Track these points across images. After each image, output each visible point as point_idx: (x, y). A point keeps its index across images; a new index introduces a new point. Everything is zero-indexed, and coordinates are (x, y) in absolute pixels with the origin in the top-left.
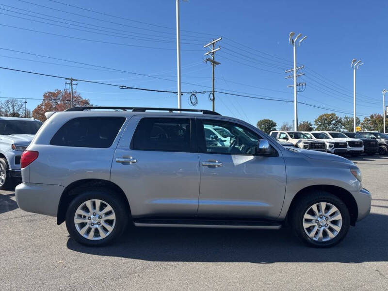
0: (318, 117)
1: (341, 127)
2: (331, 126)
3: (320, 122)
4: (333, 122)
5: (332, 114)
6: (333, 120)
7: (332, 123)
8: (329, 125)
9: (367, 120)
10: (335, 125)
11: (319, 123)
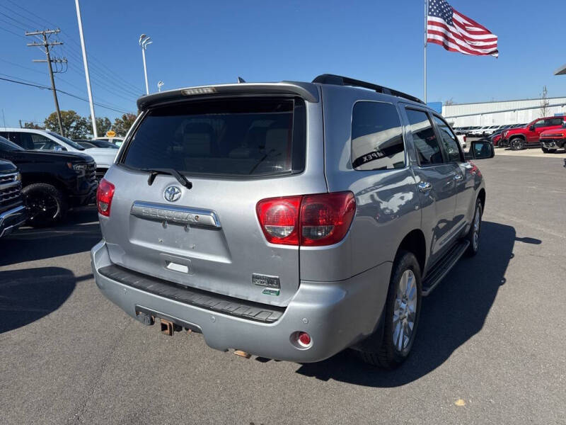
0: (49, 116)
1: (86, 132)
2: (72, 130)
3: (52, 123)
4: (74, 124)
5: (70, 112)
6: (73, 121)
7: (71, 125)
8: (68, 129)
9: (118, 122)
10: (77, 128)
11: (52, 126)
